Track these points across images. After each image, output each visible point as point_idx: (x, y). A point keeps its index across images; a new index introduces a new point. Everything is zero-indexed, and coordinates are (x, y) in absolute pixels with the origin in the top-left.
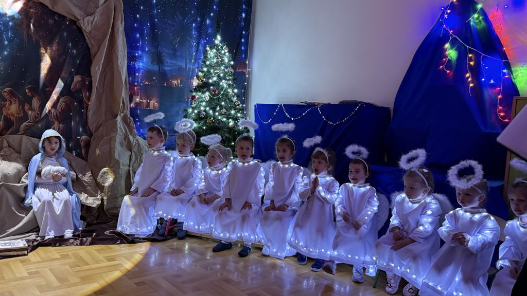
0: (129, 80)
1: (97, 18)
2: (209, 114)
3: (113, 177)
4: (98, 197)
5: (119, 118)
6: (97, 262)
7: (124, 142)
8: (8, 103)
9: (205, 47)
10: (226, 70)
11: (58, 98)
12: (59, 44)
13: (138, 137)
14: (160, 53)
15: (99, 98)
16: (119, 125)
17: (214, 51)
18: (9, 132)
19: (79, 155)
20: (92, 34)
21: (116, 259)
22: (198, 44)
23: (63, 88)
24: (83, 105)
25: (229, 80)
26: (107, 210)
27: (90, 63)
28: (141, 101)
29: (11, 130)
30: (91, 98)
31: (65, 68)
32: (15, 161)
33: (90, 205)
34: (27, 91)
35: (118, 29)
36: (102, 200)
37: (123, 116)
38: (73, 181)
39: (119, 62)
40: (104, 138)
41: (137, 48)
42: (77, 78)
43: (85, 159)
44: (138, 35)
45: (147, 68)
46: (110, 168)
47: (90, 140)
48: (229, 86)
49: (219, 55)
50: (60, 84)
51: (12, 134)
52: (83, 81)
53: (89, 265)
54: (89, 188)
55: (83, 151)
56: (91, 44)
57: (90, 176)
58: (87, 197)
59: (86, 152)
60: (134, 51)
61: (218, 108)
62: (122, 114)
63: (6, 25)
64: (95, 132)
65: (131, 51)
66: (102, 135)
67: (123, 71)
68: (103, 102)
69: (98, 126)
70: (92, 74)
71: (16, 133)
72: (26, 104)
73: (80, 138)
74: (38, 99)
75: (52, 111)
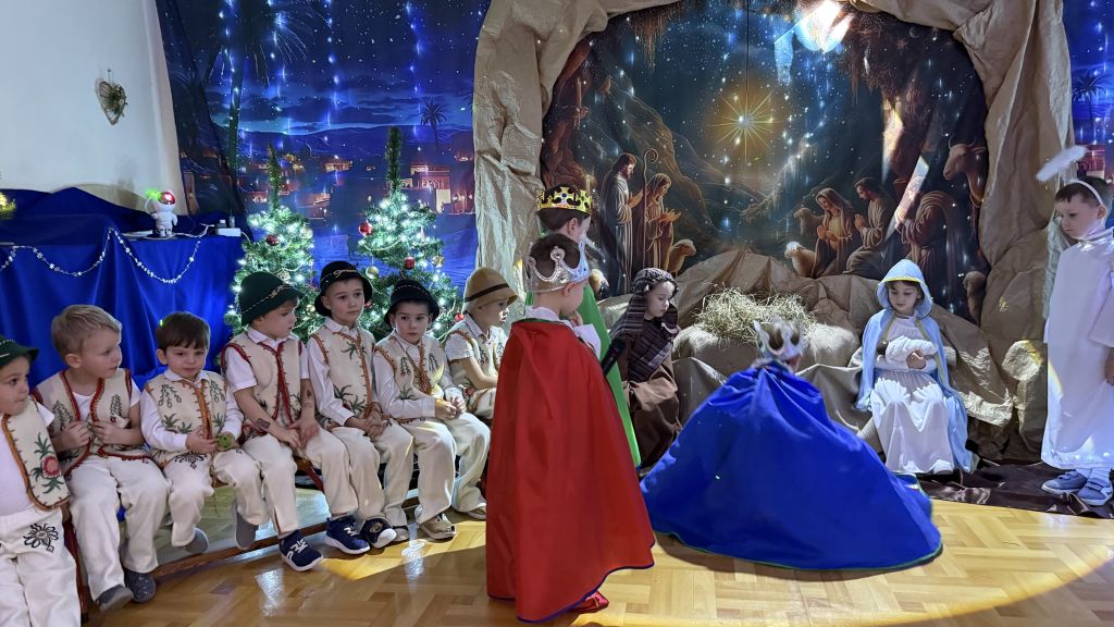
1: (998, 10)
3: (1040, 362)
4: (1005, 404)
5: (1051, 228)
6: (1005, 544)
8: (826, 216)
11: (919, 198)
12: (917, 86)
15: (1005, 188)
16: (1051, 243)
18: (828, 270)
19: (962, 312)
20: (986, 50)
21: (1048, 546)
23: (928, 176)
24: (968, 205)
26: (1026, 433)
27: (983, 113)
29: (832, 265)
30: (988, 189)
31: (929, 135)
32: (839, 323)
33: (987, 421)
34: (859, 190)
35: (1048, 25)
36: (1015, 411)
38: (950, 367)
39: (1051, 99)
40: (1016, 274)
41: (1097, 59)
42: (956, 151)
43: (976, 321)
44: (1100, 27)
46: (1032, 340)
50: (922, 168)
51: (833, 273)
52: (969, 155)
53: (984, 546)
54: (983, 382)
55: (971, 304)
56: (986, 72)
57: (986, 358)
58: (981, 403)
59: (976, 308)
60: (1090, 67)
63: (821, 71)
64: (996, 262)
65: (1082, 68)
66: (1013, 269)
67: (1061, 117)
68: (1015, 194)
69: (1003, 250)
70: (987, 136)
71: (840, 273)
72: (857, 216)
73: (963, 277)
74: (880, 204)
75: (907, 225)
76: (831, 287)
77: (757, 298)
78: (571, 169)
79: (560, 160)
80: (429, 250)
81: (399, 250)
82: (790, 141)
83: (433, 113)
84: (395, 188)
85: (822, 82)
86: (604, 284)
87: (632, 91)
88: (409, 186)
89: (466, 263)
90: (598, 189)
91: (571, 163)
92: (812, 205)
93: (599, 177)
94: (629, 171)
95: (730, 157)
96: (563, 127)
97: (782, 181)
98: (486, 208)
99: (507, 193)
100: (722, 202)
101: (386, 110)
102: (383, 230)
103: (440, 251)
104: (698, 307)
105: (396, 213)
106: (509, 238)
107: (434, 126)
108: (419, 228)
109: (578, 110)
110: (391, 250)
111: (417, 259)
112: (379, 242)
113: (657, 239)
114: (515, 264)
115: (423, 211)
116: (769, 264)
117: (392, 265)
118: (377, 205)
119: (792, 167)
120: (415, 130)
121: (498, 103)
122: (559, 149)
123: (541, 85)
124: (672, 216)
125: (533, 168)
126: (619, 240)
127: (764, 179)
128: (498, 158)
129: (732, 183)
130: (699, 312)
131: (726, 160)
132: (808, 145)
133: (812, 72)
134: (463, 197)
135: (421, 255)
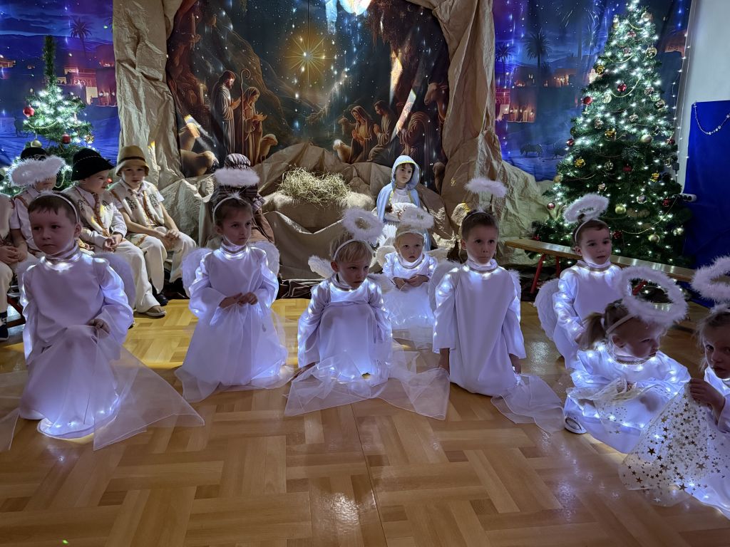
0: (496, 84)
1: (457, 0)
2: (609, 122)
4: (452, 240)
5: (480, 138)
7: (485, 169)
8: (357, 124)
9: (612, 18)
10: (644, 52)
11: (410, 115)
12: (411, 43)
13: (504, 162)
14: (542, 38)
15: (457, 112)
16: (480, 146)
17: (627, 22)
18: (358, 159)
19: (431, 187)
20: (450, 25)
22: (601, 16)
23: (416, 101)
24: (437, 122)
25: (647, 67)
27: (447, 64)
28: (511, 111)
29: (360, 156)
30: (448, 112)
31: (417, 75)
32: (364, 192)
34: (376, 108)
35: (484, 12)
37: (487, 134)
39: (484, 58)
40: (460, 164)
41: (509, 36)
42: (432, 87)
43: (438, 191)
44: (511, 17)
45: (522, 63)
46: (466, 202)
47: (444, 168)
48: (647, 76)
49: (634, 29)
50: (412, 96)
51: (361, 161)
52: (438, 90)
54: (441, 227)
55: (436, 182)
56: (449, 38)
57: (443, 213)
59: (439, 183)
60: (505, 41)
61: (625, 114)
62: (485, 132)
63: (354, 27)
64: (451, 157)
65: (500, 41)
66: (459, 161)
67: (488, 70)
68: (462, 116)
69: (455, 149)
70: (449, 78)
71: (365, 161)
72: (375, 125)
73: (432, 166)
74: (388, 118)
75: (403, 133)
76: (360, 170)
77: (316, 175)
78: (188, 78)
79: (180, 72)
80: (82, 131)
81: (57, 129)
82: (336, 73)
83: (80, 29)
84: (51, 82)
85: (354, 34)
86: (215, 162)
87: (232, 27)
88: (63, 83)
89: (111, 143)
90: (209, 94)
91: (189, 75)
92: (349, 115)
93: (209, 85)
94: (231, 84)
95: (298, 80)
96: (182, 47)
97: (331, 99)
98: (126, 103)
99: (141, 92)
100: (293, 110)
101: (42, 23)
102: (43, 113)
103: (91, 132)
104: (280, 180)
105: (52, 101)
106: (144, 126)
107: (82, 38)
108: (73, 115)
109: (193, 36)
110: (51, 129)
111: (73, 137)
112: (40, 122)
113: (251, 133)
114: (149, 144)
115: (75, 101)
116: (323, 152)
117: (52, 139)
118: (37, 95)
119: (337, 90)
120: (66, 40)
121: (132, 25)
122: (180, 64)
123: (165, 16)
124: (260, 118)
125: (161, 76)
126: (225, 131)
127: (319, 96)
128: (134, 66)
129: (300, 97)
130: (280, 183)
131: (296, 81)
132: (346, 76)
133: (349, 27)
134: (108, 94)
135: (75, 134)
